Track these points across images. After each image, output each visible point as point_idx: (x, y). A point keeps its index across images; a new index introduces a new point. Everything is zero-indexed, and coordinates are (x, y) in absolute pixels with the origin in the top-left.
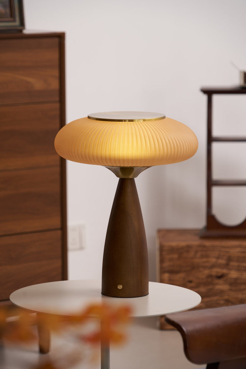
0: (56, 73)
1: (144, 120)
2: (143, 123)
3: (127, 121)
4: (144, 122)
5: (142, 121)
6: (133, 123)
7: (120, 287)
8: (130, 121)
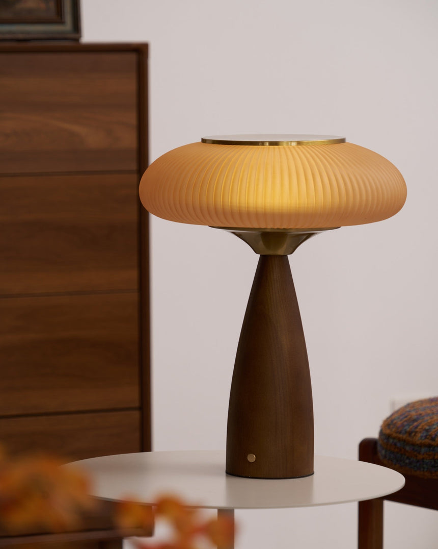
0: (132, 118)
1: (299, 143)
2: (297, 149)
3: (267, 144)
4: (299, 146)
5: (294, 144)
6: (279, 148)
7: (252, 458)
8: (272, 144)
